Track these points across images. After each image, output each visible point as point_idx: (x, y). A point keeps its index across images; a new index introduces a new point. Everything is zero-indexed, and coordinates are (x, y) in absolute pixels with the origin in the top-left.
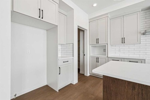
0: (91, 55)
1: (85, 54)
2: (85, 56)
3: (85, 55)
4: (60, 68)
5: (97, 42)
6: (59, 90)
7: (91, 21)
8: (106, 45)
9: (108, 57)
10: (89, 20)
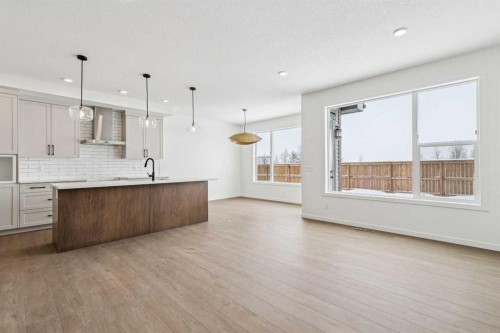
8: (11, 158)
9: (17, 182)
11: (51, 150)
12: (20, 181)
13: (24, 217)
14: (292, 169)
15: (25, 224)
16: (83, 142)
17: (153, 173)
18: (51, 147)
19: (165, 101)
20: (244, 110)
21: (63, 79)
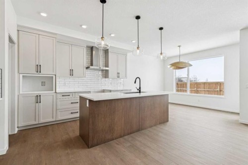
7: (21, 29)
8: (53, 77)
9: (56, 92)
10: (18, 26)
11: (71, 73)
12: (57, 91)
13: (59, 113)
14: (179, 86)
15: (60, 118)
16: (87, 68)
17: (140, 88)
18: (71, 71)
19: (133, 42)
20: (179, 46)
21: (81, 26)
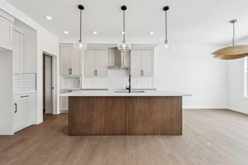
0: (63, 87)
1: (54, 86)
2: (54, 90)
3: (54, 88)
4: (16, 104)
5: (70, 73)
6: (14, 133)
7: (61, 46)
8: (79, 77)
9: (81, 89)
10: (60, 44)
11: (96, 73)
17: (130, 86)
18: (96, 71)
19: (151, 33)
20: (233, 22)
21: (92, 32)
